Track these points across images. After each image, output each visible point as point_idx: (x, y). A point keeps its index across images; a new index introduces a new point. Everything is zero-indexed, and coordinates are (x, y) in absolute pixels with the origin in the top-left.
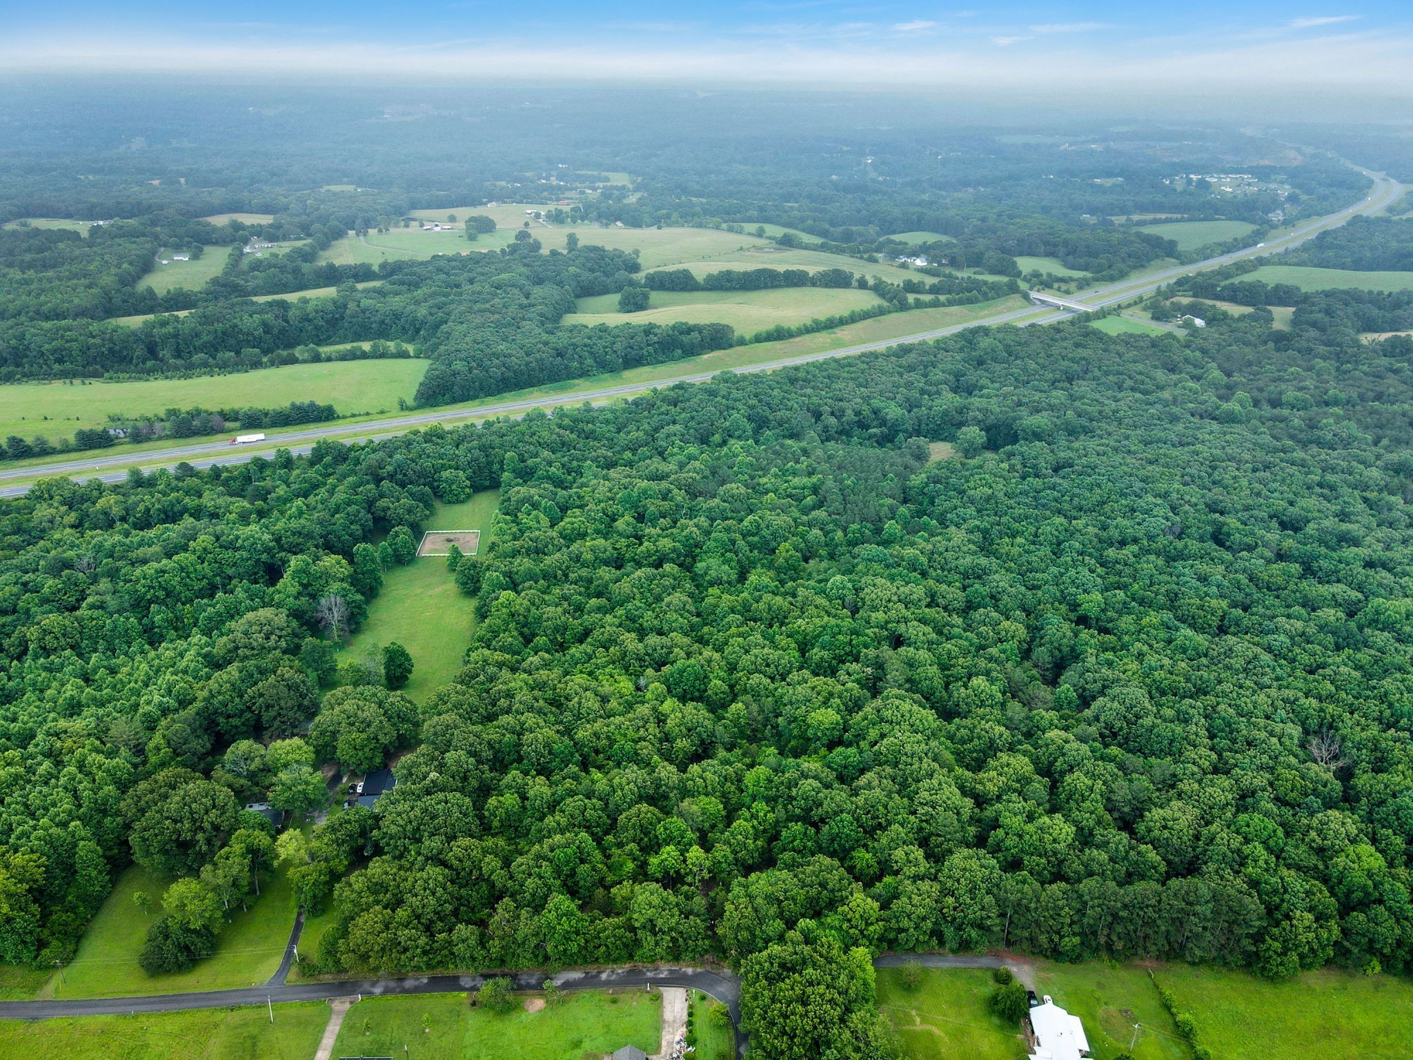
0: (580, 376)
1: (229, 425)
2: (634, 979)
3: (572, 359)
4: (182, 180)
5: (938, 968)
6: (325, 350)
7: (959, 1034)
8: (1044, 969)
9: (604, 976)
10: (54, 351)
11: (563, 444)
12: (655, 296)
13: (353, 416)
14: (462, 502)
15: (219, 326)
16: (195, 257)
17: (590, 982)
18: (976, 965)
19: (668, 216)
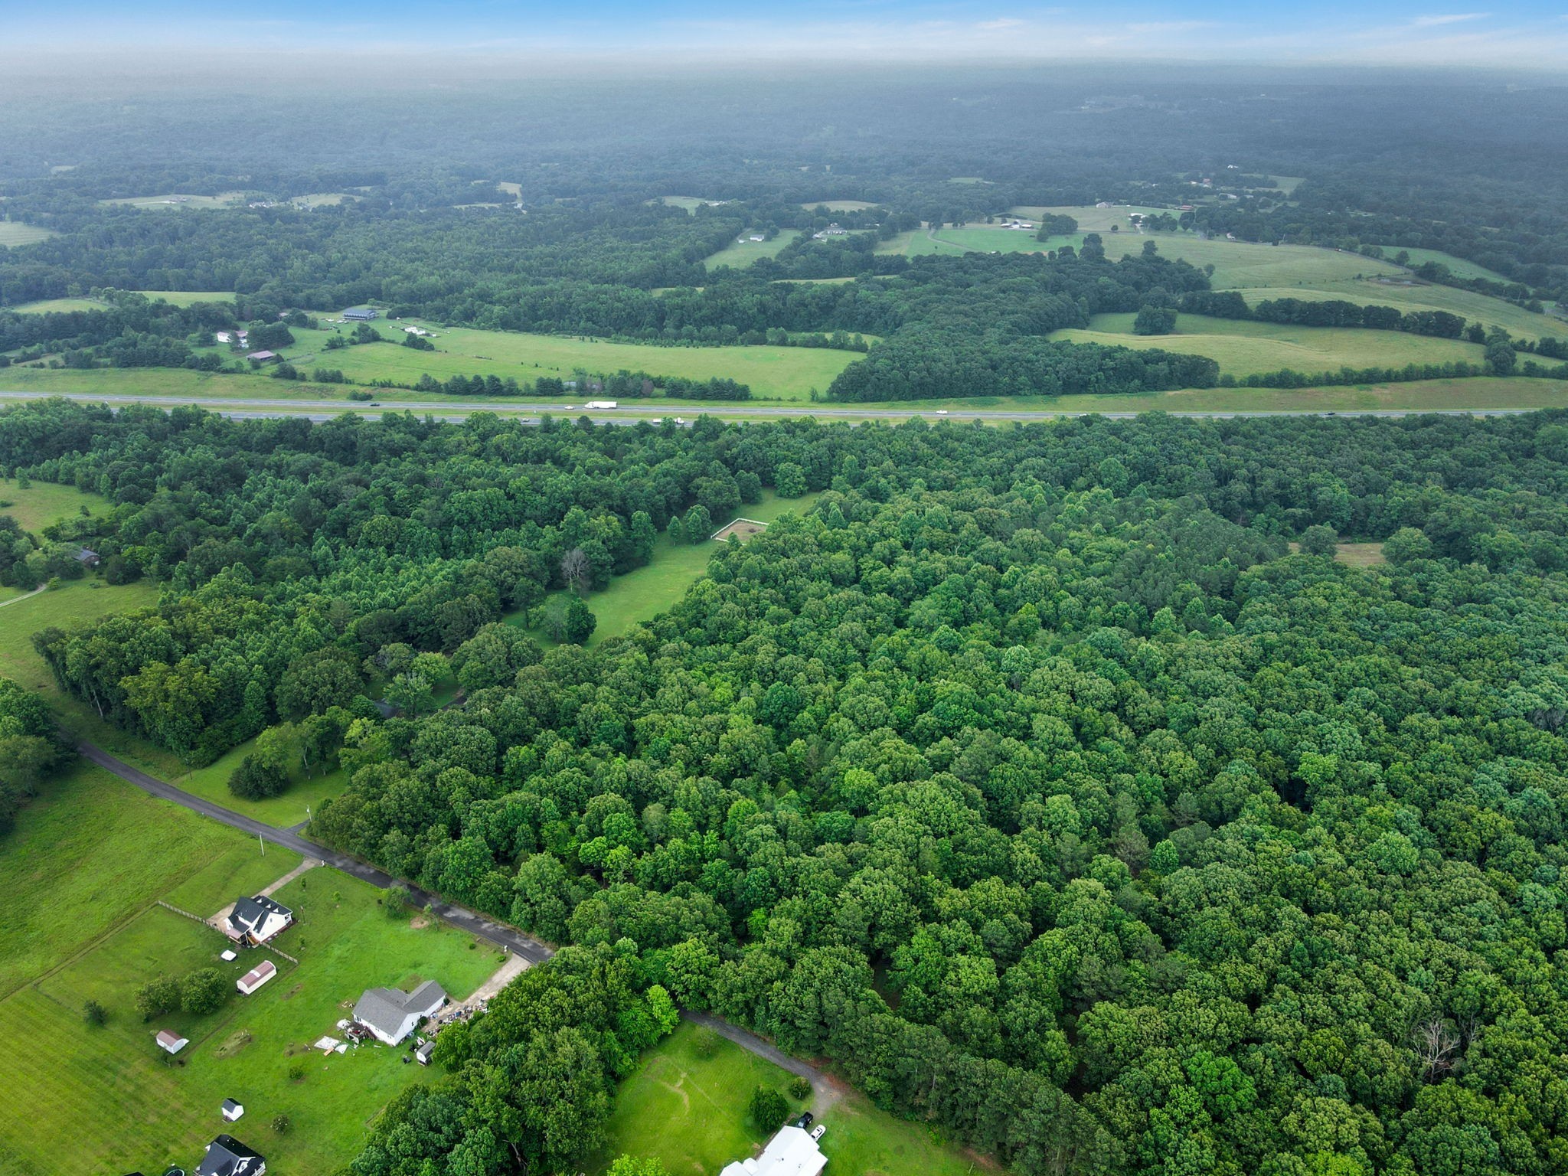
0: (1009, 394)
1: (657, 391)
2: (499, 938)
3: (1005, 374)
4: (828, 167)
5: (748, 1051)
6: (792, 336)
7: (704, 1113)
8: (852, 1104)
9: (485, 925)
10: (588, 310)
11: (915, 458)
12: (1182, 319)
13: (766, 399)
14: (794, 497)
15: (721, 302)
16: (768, 239)
17: (472, 925)
18: (787, 1067)
19: (1297, 231)
